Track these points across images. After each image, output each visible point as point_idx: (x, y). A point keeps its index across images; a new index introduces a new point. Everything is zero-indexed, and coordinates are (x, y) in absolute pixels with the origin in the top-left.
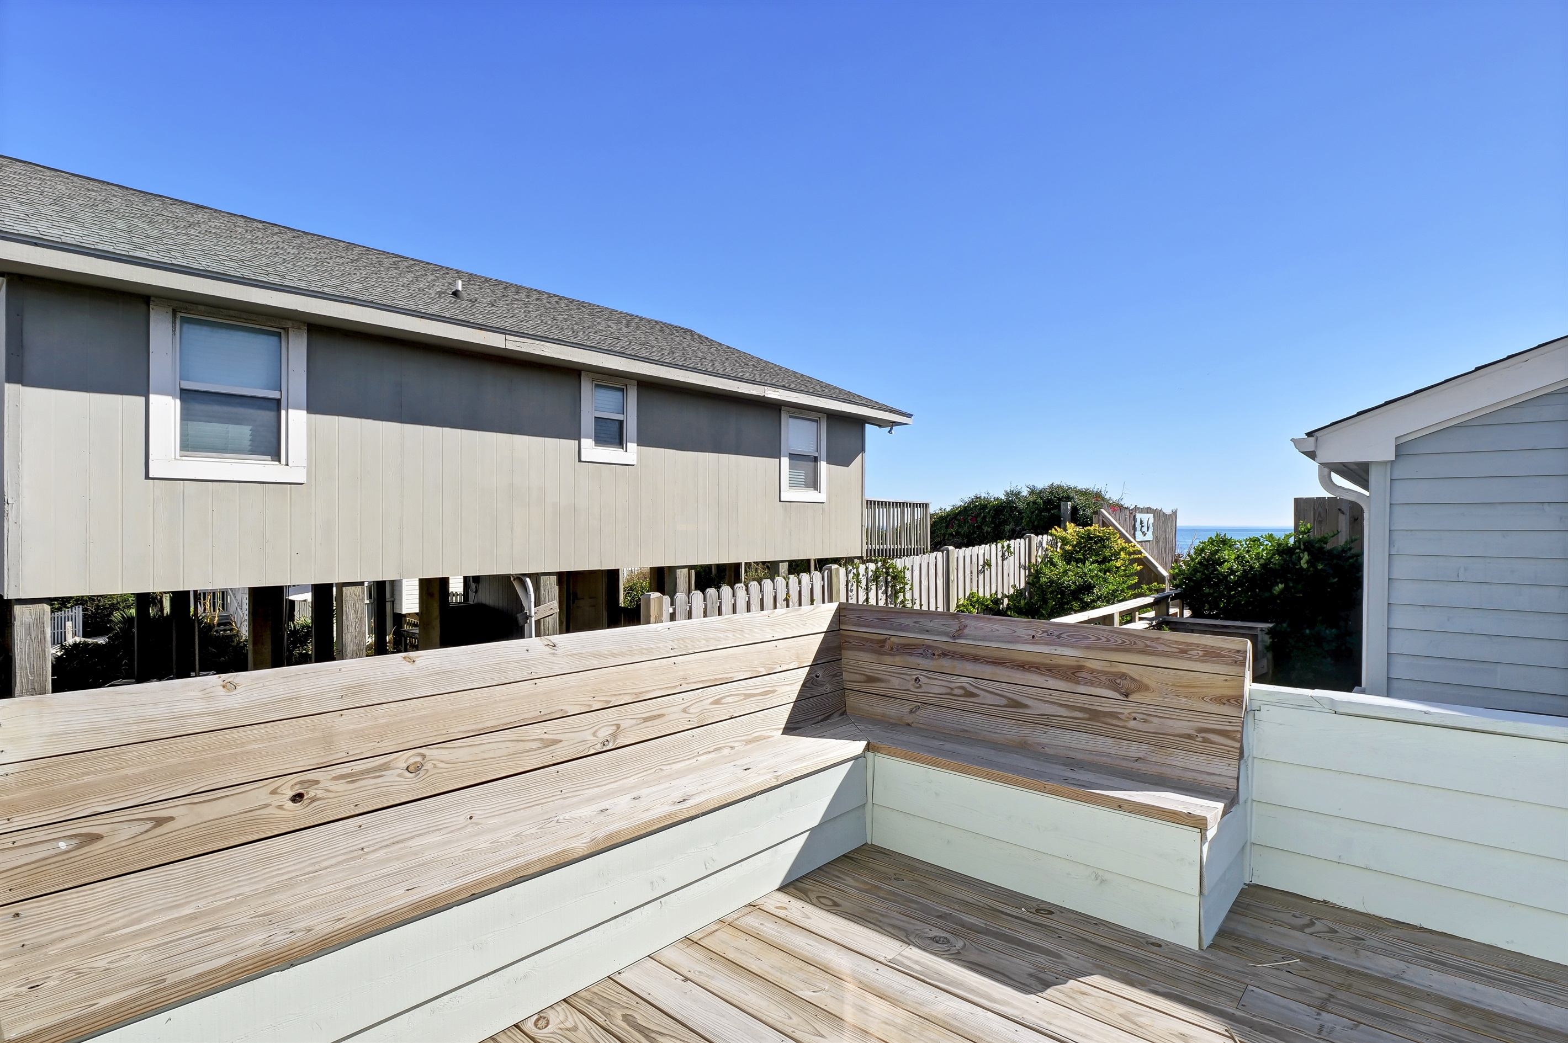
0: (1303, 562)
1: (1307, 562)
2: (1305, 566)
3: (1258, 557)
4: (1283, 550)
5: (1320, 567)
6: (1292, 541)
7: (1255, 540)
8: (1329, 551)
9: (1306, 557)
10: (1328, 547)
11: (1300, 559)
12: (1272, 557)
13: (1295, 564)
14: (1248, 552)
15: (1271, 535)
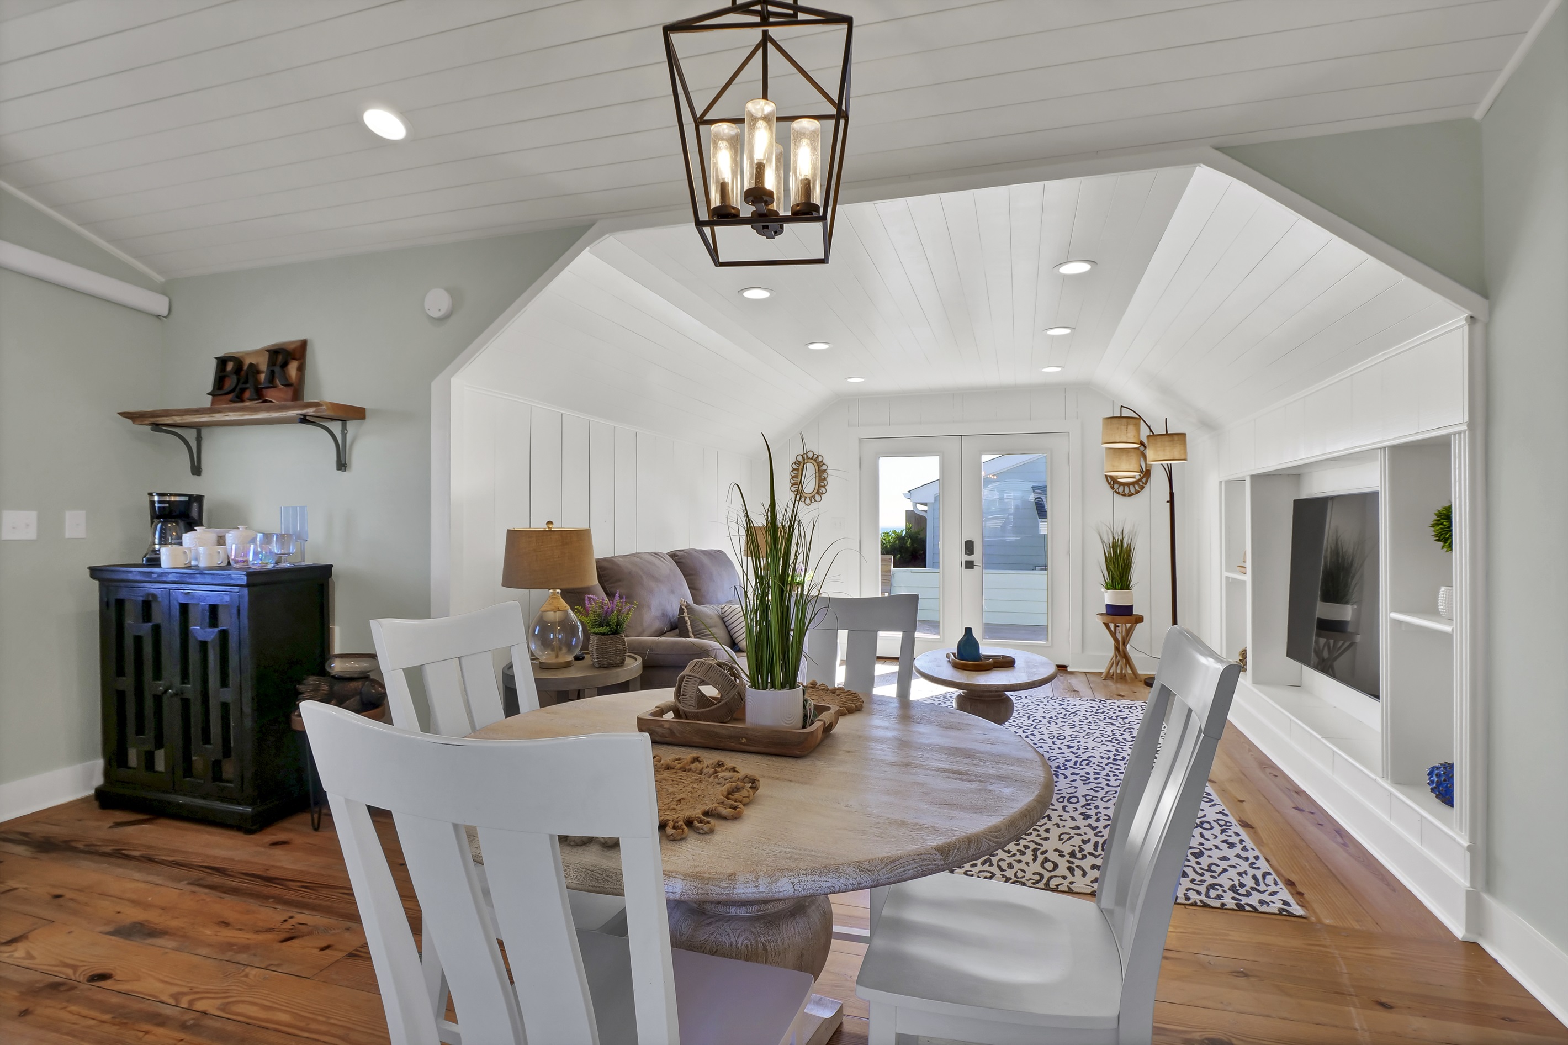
0: (908, 543)
1: (910, 544)
2: (909, 546)
3: (889, 541)
4: (899, 537)
5: (915, 546)
6: (904, 533)
7: (888, 533)
8: (921, 539)
9: (909, 541)
10: (919, 537)
11: (907, 542)
12: (895, 542)
13: (905, 545)
14: (884, 539)
15: (895, 531)
